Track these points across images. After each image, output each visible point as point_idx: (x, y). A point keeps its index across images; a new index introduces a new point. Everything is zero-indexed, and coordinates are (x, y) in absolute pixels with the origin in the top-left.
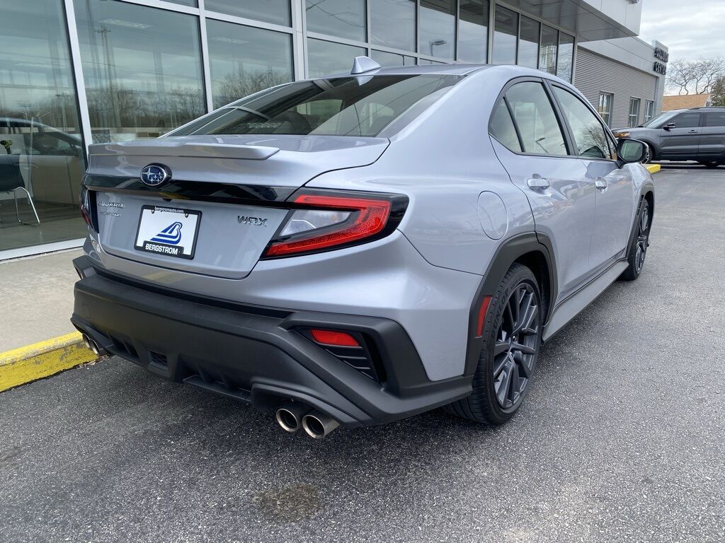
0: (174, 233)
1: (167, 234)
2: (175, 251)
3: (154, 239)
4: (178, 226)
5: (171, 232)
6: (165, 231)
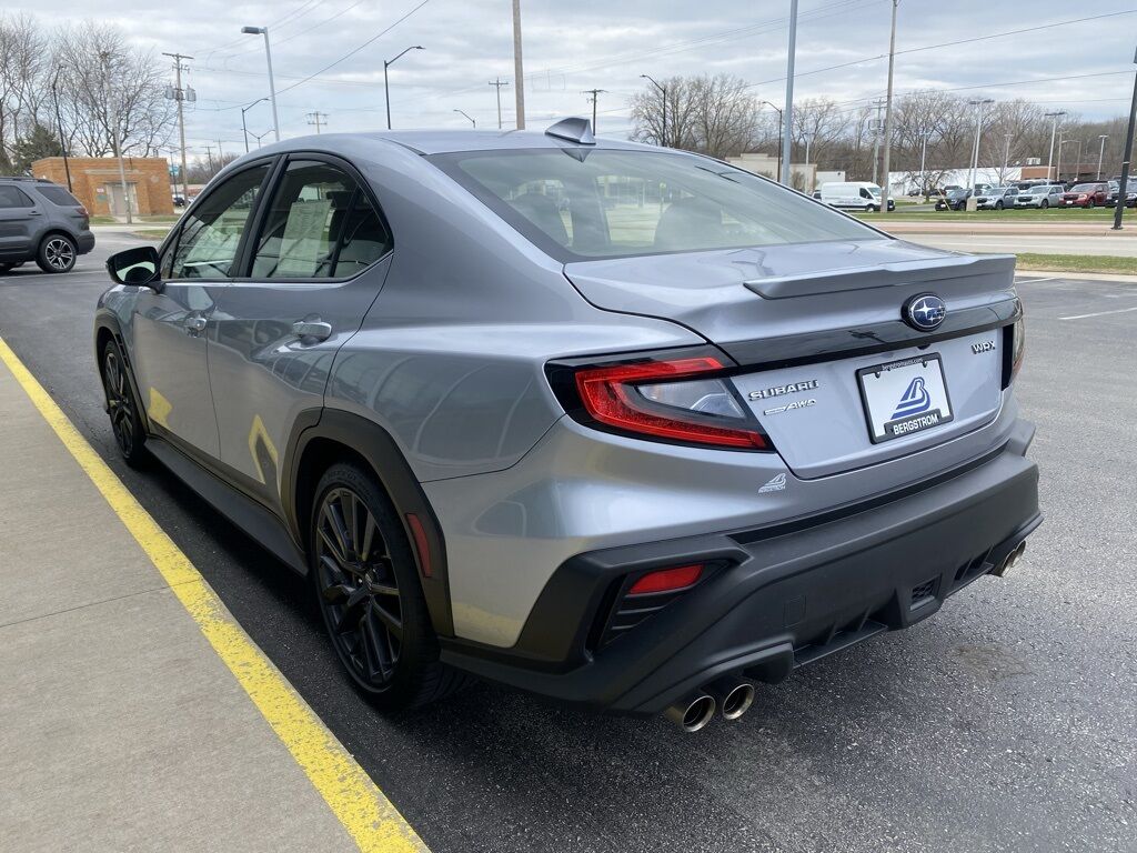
0: (919, 395)
2: (934, 419)
3: (895, 416)
4: (919, 384)
5: (913, 396)
6: (905, 397)
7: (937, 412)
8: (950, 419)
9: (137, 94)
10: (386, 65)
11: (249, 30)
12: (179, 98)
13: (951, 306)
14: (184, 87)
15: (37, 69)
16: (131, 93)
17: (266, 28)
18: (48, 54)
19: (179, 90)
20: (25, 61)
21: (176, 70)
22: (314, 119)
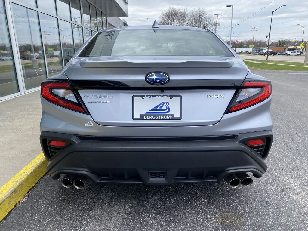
0: (164, 108)
1: (158, 108)
2: (169, 117)
4: (165, 104)
5: (160, 108)
6: (155, 107)
7: (173, 115)
8: (180, 119)
9: (207, 25)
10: (273, 12)
11: (228, 6)
12: (216, 26)
13: (172, 77)
14: (218, 23)
15: (186, 21)
16: (205, 25)
17: (233, 5)
18: (189, 18)
19: (216, 23)
20: (184, 19)
21: (216, 18)
22: (253, 29)
